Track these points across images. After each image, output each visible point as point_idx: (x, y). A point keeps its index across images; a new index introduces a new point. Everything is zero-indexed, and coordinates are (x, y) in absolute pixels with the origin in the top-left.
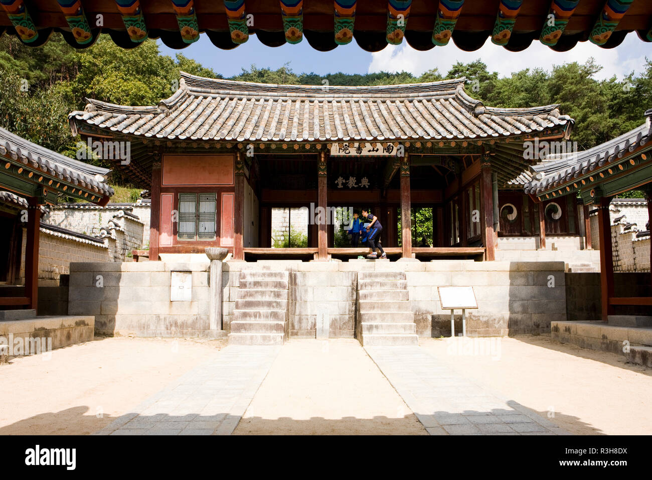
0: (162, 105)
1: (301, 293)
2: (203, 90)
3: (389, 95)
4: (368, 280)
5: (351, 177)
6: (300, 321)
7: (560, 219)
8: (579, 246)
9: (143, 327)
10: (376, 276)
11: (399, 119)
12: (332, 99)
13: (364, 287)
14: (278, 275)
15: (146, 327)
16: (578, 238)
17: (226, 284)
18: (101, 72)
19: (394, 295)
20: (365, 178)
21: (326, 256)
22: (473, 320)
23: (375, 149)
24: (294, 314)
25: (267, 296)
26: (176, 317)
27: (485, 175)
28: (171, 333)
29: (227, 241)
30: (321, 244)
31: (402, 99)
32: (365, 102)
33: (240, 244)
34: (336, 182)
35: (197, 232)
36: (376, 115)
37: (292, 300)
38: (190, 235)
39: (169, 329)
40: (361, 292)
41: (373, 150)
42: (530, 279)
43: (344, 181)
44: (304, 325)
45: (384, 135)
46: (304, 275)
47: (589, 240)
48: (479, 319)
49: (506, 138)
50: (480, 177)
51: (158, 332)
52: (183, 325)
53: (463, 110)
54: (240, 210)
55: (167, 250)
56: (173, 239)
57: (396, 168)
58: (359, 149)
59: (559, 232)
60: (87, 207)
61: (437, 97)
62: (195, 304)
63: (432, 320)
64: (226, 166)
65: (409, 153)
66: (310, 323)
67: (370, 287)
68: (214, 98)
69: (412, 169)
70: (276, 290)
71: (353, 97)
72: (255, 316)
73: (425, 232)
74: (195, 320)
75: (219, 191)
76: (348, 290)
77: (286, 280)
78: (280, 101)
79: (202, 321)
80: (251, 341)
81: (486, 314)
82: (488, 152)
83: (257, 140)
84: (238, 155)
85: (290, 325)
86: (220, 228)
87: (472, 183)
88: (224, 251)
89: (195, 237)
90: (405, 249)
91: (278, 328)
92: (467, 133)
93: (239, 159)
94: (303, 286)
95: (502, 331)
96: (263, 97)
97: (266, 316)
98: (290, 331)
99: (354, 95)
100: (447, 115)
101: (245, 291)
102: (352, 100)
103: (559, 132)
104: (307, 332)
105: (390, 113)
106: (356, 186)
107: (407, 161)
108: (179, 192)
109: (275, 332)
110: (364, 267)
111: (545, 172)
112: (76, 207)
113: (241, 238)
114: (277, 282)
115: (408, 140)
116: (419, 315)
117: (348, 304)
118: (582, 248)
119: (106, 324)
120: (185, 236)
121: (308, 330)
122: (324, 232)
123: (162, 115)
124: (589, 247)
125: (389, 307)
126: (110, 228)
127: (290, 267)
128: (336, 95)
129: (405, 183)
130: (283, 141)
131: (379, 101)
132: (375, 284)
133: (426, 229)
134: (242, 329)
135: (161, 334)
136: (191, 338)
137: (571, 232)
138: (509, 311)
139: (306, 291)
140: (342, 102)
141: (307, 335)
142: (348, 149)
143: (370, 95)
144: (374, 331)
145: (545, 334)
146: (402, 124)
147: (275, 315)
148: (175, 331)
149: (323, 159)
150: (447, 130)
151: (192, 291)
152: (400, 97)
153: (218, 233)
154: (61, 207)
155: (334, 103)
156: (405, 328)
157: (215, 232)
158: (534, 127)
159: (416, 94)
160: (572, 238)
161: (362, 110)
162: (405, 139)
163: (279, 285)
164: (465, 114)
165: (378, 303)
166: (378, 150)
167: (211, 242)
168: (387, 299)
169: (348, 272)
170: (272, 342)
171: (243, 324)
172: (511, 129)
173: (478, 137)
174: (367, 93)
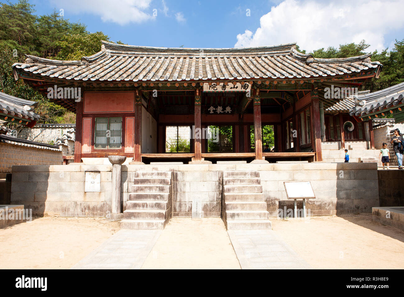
0: (83, 60)
1: (181, 187)
2: (117, 52)
3: (244, 54)
4: (231, 178)
5: (219, 106)
6: (180, 206)
7: (353, 131)
8: (366, 147)
9: (65, 210)
10: (237, 174)
11: (252, 67)
12: (206, 56)
13: (228, 183)
14: (163, 174)
15: (67, 210)
16: (365, 142)
17: (125, 181)
18: (72, 51)
19: (251, 189)
20: (229, 107)
21: (200, 159)
22: (310, 204)
23: (236, 86)
24: (176, 201)
25: (154, 191)
26: (88, 203)
27: (314, 103)
28: (85, 214)
29: (129, 149)
30: (197, 151)
31: (253, 56)
32: (228, 58)
33: (139, 151)
34: (209, 110)
35: (108, 143)
36: (236, 65)
37: (174, 191)
38: (104, 146)
39: (84, 211)
40: (226, 187)
41: (234, 88)
42: (352, 175)
43: (214, 109)
44: (183, 208)
45: (242, 76)
46: (183, 173)
47: (372, 143)
48: (314, 204)
49: (332, 78)
50: (311, 104)
51: (76, 213)
52: (94, 209)
53: (297, 61)
54: (138, 128)
55: (87, 156)
56: (92, 148)
57: (250, 100)
58: (224, 87)
59: (353, 139)
60: (54, 126)
61: (278, 54)
62: (103, 194)
63: (279, 204)
64: (129, 100)
65: (260, 89)
66: (188, 207)
67: (232, 183)
68: (124, 57)
69: (262, 101)
70: (161, 185)
71: (219, 55)
72: (143, 206)
73: (268, 140)
74: (103, 205)
75: (124, 116)
76: (216, 184)
77: (168, 178)
78: (169, 58)
79: (108, 206)
80: (138, 226)
81: (319, 200)
82: (316, 88)
83: (148, 81)
84: (137, 92)
85: (173, 209)
86: (124, 141)
87: (304, 109)
88: (122, 158)
89: (107, 147)
90: (257, 154)
91: (160, 215)
92: (304, 74)
93: (137, 95)
94: (182, 181)
95: (331, 212)
96: (157, 56)
97: (152, 206)
98: (173, 213)
99: (221, 54)
100: (286, 64)
101: (137, 187)
102: (219, 57)
103: (371, 74)
104: (186, 213)
105: (246, 64)
106: (222, 112)
107: (259, 95)
108: (95, 117)
109: (158, 218)
110: (228, 168)
111: (366, 100)
112: (48, 126)
113: (139, 147)
114: (162, 180)
115: (260, 79)
116: (269, 201)
117: (216, 194)
118: (368, 148)
119: (38, 208)
120: (100, 146)
121: (186, 212)
122: (199, 142)
123: (83, 67)
124: (373, 148)
125: (248, 199)
126: (64, 139)
127: (172, 168)
128: (208, 54)
129: (257, 109)
130: (167, 81)
131: (237, 57)
132: (236, 181)
133: (268, 138)
134: (132, 216)
135: (78, 214)
136: (100, 218)
137: (360, 139)
138: (337, 197)
139: (185, 185)
140: (212, 58)
141: (186, 216)
142: (216, 87)
143: (231, 53)
144: (236, 217)
145: (364, 214)
146: (255, 69)
147: (158, 206)
148: (88, 212)
149: (198, 94)
150: (288, 73)
151: (101, 185)
152: (252, 55)
153: (123, 144)
154: (38, 126)
155: (207, 59)
156: (260, 215)
157: (121, 144)
158: (353, 70)
159: (263, 53)
160: (362, 142)
161: (226, 62)
162: (258, 79)
163: (163, 182)
164: (299, 63)
165: (239, 196)
166: (237, 87)
167: (118, 150)
168: (246, 193)
169: (216, 171)
170: (155, 227)
171: (133, 213)
172: (336, 71)
173: (312, 77)
174: (229, 52)
